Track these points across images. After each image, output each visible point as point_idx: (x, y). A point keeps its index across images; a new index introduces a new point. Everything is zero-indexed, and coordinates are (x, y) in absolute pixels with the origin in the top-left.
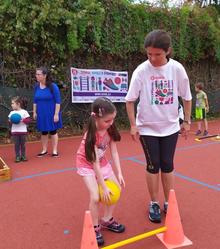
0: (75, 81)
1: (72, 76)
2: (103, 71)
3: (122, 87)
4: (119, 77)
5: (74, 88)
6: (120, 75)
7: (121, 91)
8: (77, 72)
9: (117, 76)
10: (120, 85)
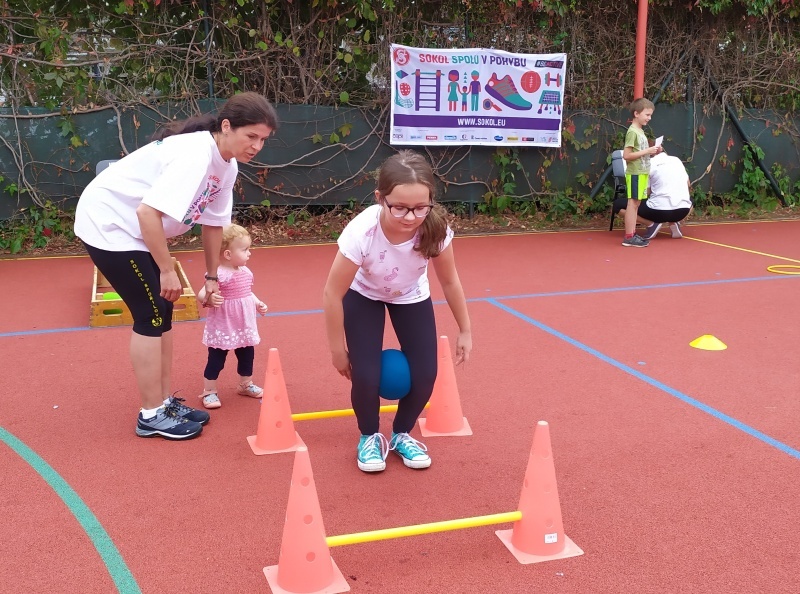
0: (401, 81)
1: (394, 68)
2: (488, 52)
4: (537, 70)
5: (397, 102)
6: (538, 64)
7: (540, 112)
8: (408, 56)
9: (531, 67)
10: (538, 94)
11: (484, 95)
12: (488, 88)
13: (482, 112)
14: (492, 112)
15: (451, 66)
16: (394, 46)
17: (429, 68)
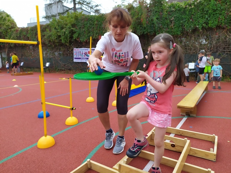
1: (74, 51)
5: (74, 56)
11: (84, 55)
12: (84, 54)
13: (83, 57)
14: (85, 57)
15: (80, 51)
16: (74, 48)
17: (78, 51)
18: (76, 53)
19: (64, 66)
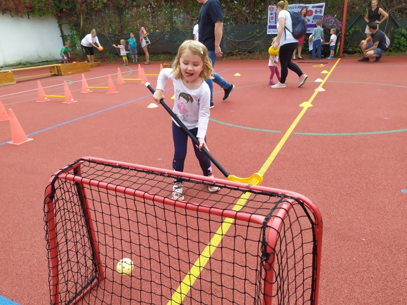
0: (271, 16)
1: (269, 12)
2: (297, 5)
3: (313, 19)
4: (312, 9)
5: (270, 22)
6: (313, 7)
7: (313, 22)
8: (273, 9)
9: (310, 8)
10: (312, 16)
16: (270, 6)
18: (274, 15)
19: (237, 45)
